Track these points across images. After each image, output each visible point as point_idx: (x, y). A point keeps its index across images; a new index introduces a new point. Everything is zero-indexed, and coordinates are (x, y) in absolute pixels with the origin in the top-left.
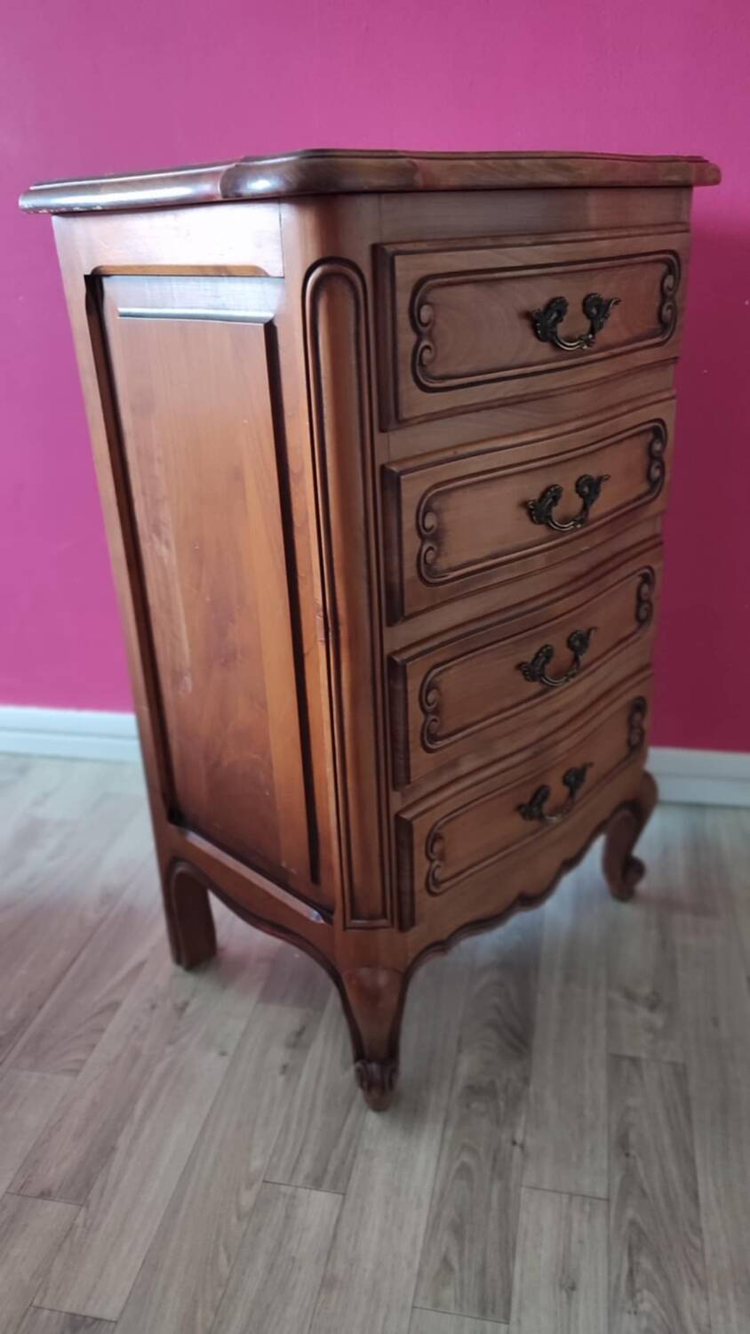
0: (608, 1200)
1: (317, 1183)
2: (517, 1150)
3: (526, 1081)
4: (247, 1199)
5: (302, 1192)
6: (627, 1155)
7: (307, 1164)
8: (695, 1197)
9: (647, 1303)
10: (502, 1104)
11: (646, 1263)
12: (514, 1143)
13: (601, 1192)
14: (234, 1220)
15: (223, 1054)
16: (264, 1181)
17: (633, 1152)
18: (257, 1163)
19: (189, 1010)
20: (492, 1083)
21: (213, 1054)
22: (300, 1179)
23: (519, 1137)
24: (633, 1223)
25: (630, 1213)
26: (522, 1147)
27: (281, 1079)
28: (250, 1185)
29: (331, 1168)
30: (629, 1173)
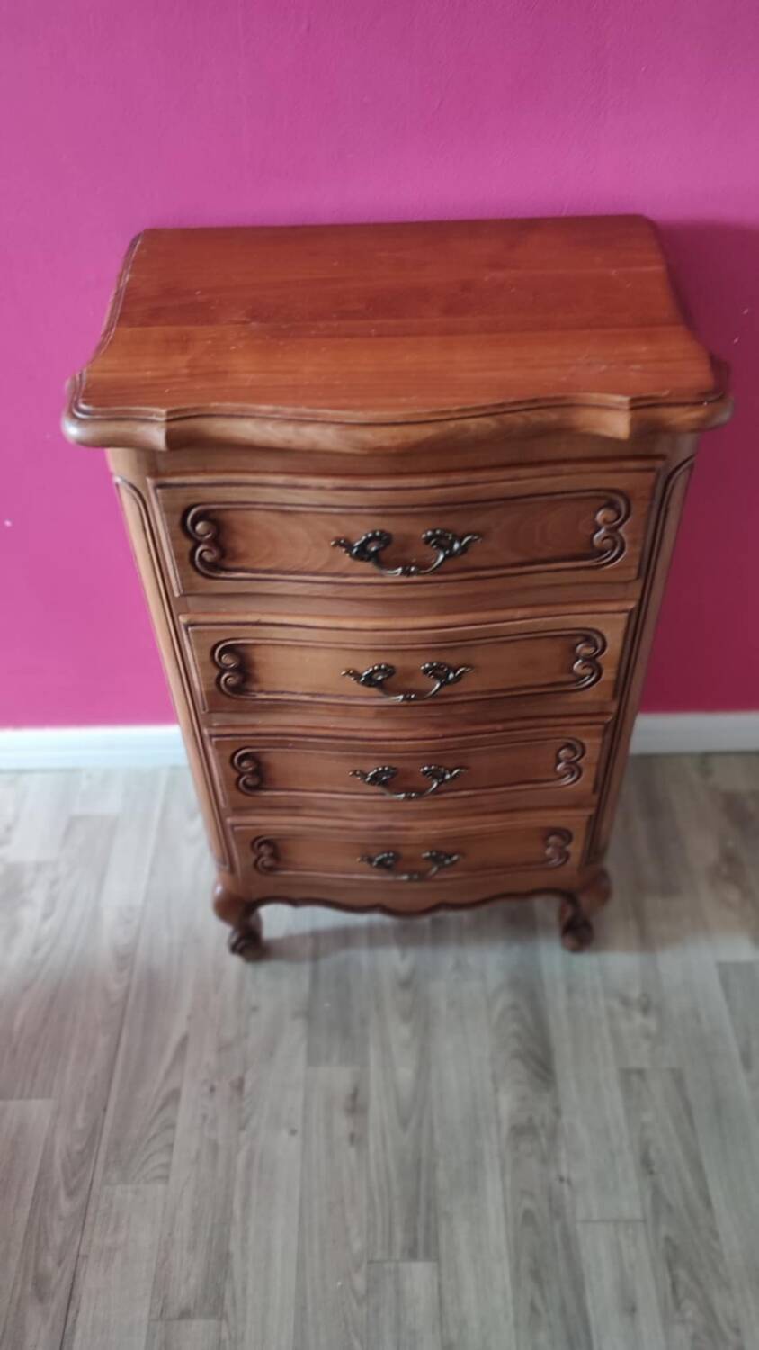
0: (644, 1221)
1: (412, 1254)
2: (565, 1186)
3: (557, 1111)
4: (360, 1282)
5: (404, 1266)
6: (651, 1173)
7: (399, 1237)
8: (708, 1203)
9: (691, 1310)
10: (543, 1140)
11: (682, 1274)
12: (561, 1179)
13: (638, 1214)
14: (355, 1306)
15: (293, 1132)
16: (370, 1262)
17: (655, 1168)
18: (357, 1245)
19: (248, 1086)
20: (530, 1119)
21: (285, 1134)
22: (397, 1254)
23: (564, 1171)
24: (667, 1239)
25: (664, 1230)
26: (569, 1182)
27: (352, 1152)
28: (358, 1267)
29: (421, 1237)
30: (656, 1191)
